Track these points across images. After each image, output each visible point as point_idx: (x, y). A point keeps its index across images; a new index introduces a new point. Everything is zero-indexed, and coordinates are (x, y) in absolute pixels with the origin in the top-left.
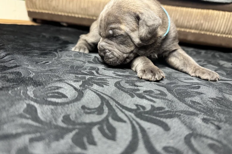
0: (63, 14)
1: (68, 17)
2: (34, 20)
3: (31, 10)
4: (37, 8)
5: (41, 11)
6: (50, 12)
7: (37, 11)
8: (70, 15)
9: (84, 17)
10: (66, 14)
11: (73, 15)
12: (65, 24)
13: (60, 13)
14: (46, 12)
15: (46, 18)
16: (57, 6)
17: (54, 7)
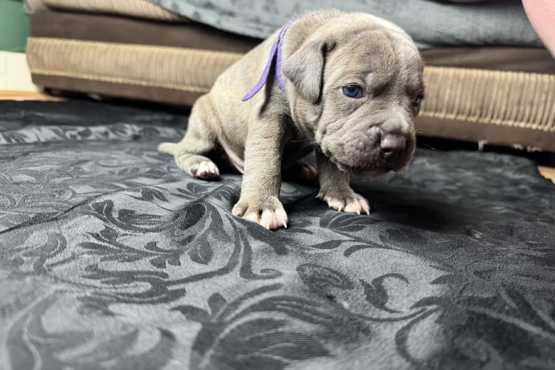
0: (91, 77)
1: (99, 83)
2: (48, 91)
3: (37, 71)
4: (45, 68)
5: (53, 73)
6: (69, 74)
7: (47, 72)
8: (103, 78)
9: (126, 81)
10: (96, 78)
11: (108, 79)
12: (96, 97)
13: (85, 76)
14: (62, 74)
15: (63, 86)
16: (80, 63)
17: (74, 65)
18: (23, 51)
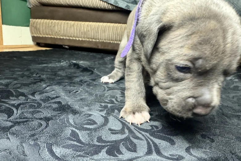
2: (38, 44)
3: (36, 35)
4: (40, 34)
5: (44, 36)
6: (52, 37)
12: (66, 47)
16: (59, 31)
18: (28, 26)
